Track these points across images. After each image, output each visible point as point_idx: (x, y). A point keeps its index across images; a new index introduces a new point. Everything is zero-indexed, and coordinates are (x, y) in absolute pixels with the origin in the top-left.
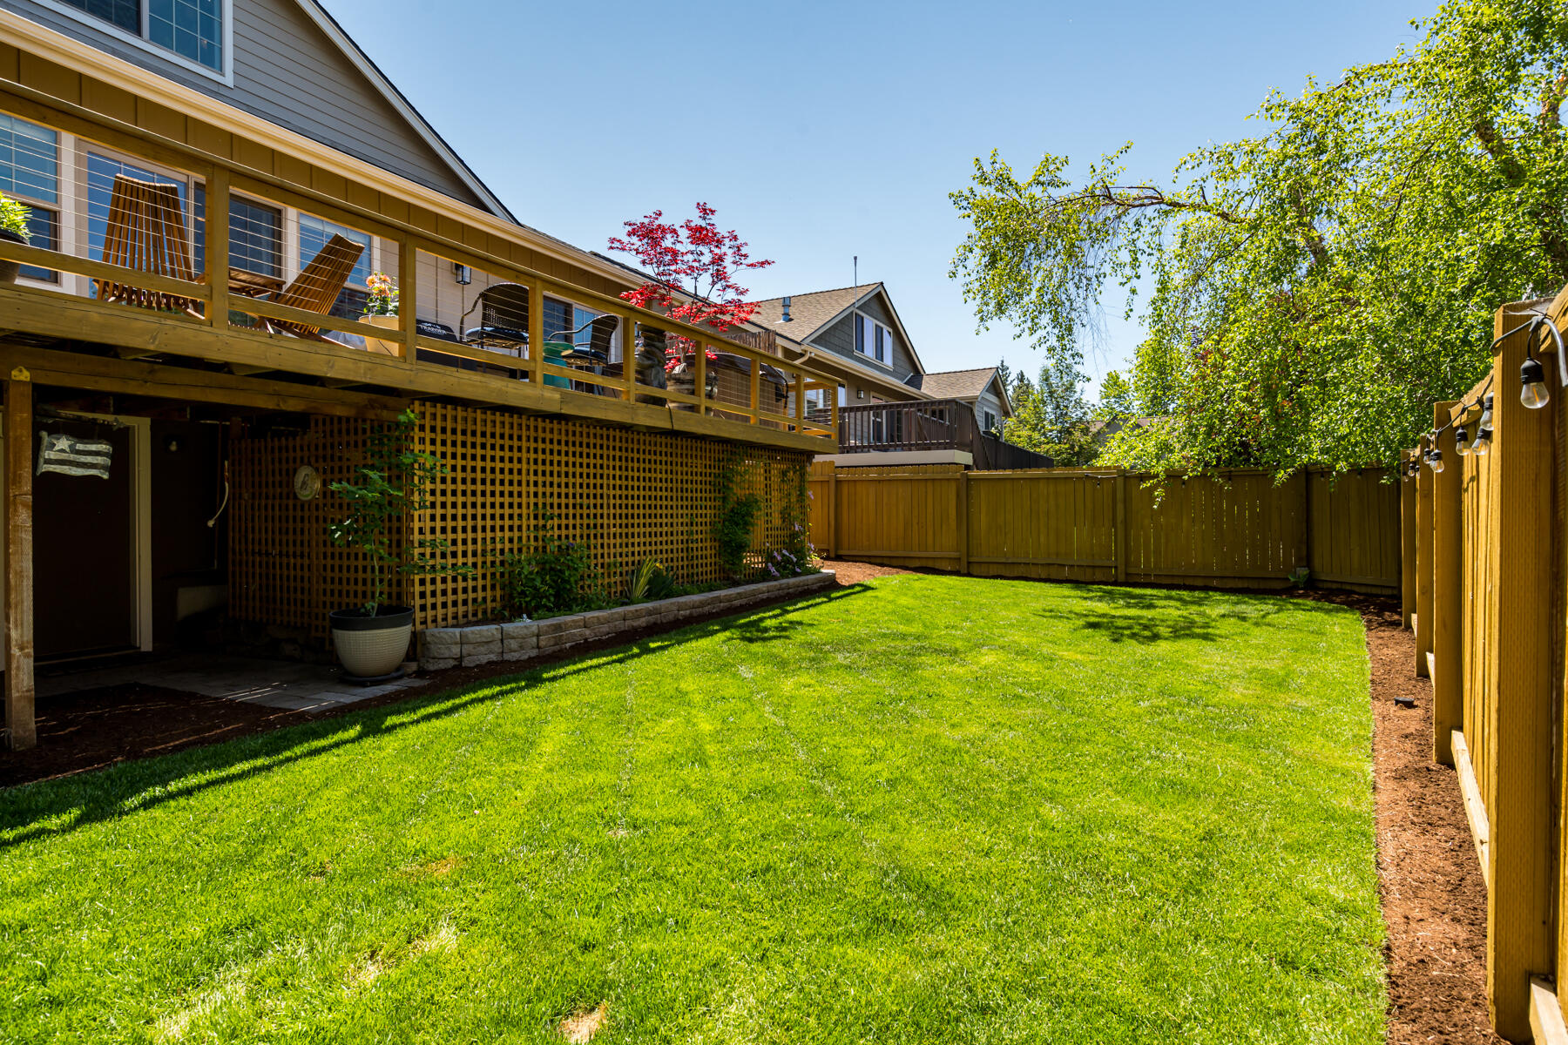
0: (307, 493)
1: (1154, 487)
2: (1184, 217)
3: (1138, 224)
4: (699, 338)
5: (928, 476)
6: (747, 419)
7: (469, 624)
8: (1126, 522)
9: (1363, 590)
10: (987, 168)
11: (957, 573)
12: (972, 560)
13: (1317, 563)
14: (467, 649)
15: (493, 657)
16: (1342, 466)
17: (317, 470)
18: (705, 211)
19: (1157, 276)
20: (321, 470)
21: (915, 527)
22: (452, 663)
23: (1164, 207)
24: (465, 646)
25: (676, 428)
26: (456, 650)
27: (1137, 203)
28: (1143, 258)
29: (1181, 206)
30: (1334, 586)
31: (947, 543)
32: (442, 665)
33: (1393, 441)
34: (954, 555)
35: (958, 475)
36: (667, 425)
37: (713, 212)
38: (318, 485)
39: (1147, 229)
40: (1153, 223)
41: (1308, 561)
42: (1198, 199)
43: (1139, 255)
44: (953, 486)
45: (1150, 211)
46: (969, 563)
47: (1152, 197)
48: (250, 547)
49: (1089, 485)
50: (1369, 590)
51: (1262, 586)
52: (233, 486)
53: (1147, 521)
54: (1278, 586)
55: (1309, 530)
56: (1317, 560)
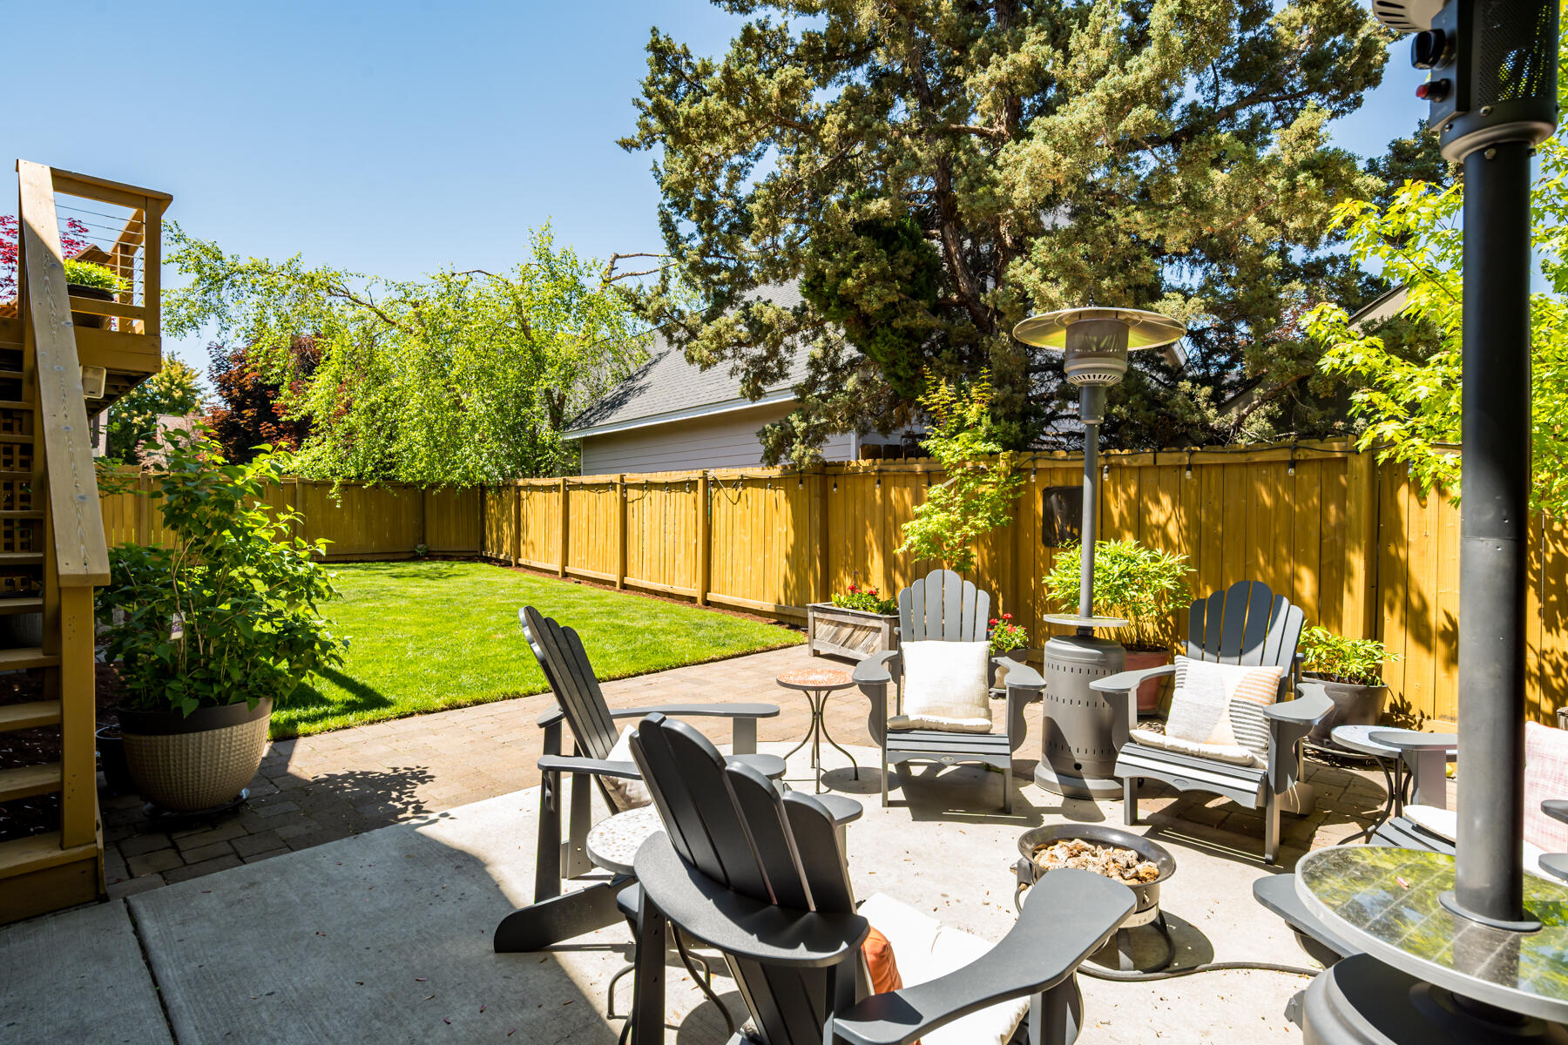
1: (333, 493)
9: (459, 554)
13: (429, 541)
30: (441, 554)
41: (424, 541)
50: (462, 554)
51: (395, 558)
53: (319, 517)
54: (405, 556)
55: (424, 521)
56: (428, 539)
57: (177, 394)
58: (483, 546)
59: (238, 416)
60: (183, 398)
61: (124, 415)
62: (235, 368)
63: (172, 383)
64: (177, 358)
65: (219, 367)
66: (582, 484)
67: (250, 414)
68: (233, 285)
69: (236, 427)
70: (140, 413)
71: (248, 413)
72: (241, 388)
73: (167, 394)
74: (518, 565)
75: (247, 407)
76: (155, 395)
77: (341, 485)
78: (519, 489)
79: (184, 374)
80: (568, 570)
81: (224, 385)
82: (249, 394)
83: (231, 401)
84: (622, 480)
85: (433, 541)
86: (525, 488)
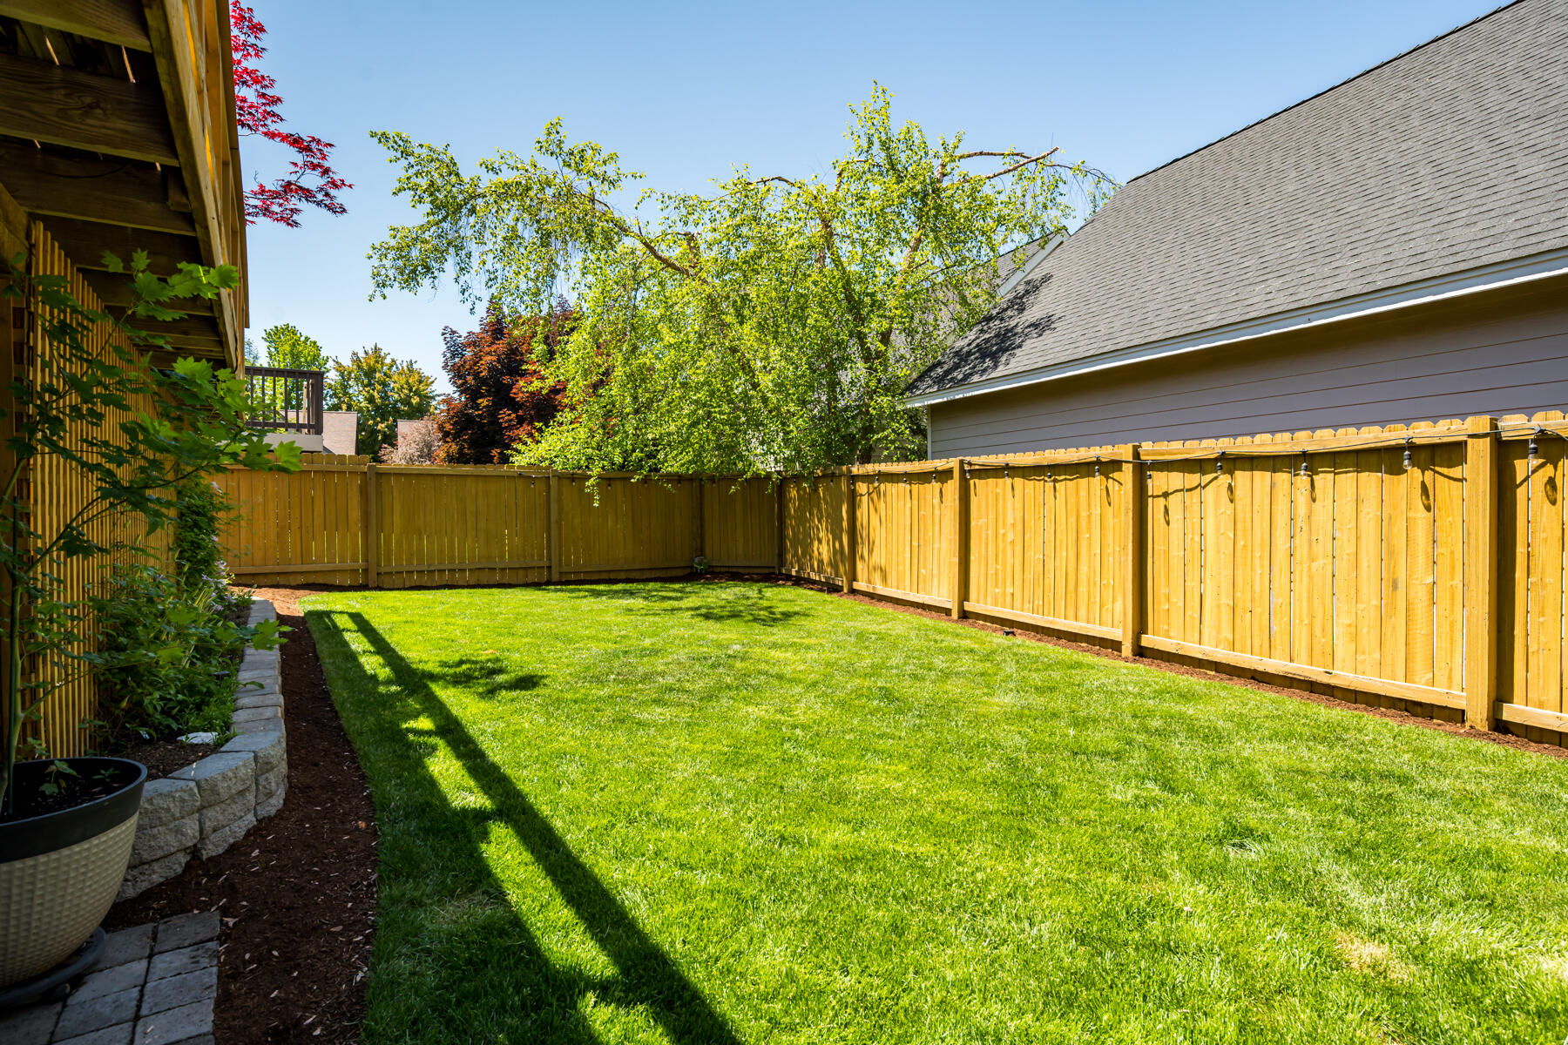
5: (316, 466)
8: (559, 519)
9: (747, 571)
11: (365, 587)
12: (381, 570)
15: (250, 820)
21: (296, 532)
24: (208, 814)
30: (723, 570)
31: (347, 549)
34: (357, 565)
35: (364, 468)
41: (702, 551)
44: (356, 482)
46: (378, 574)
49: (521, 484)
50: (751, 571)
51: (668, 575)
53: (577, 521)
54: (679, 573)
55: (702, 526)
56: (708, 551)
57: (415, 400)
58: (782, 562)
59: (472, 408)
60: (419, 404)
61: (371, 422)
62: (468, 353)
63: (410, 390)
64: (415, 366)
65: (453, 357)
66: (1007, 466)
67: (485, 403)
68: (473, 211)
69: (470, 419)
70: (384, 419)
71: (484, 402)
72: (476, 375)
73: (407, 402)
74: (853, 592)
75: (482, 396)
76: (396, 401)
77: (600, 477)
78: (854, 479)
79: (420, 382)
80: (968, 607)
81: (457, 373)
82: (483, 381)
83: (463, 389)
84: (1136, 455)
85: (716, 552)
86: (867, 478)
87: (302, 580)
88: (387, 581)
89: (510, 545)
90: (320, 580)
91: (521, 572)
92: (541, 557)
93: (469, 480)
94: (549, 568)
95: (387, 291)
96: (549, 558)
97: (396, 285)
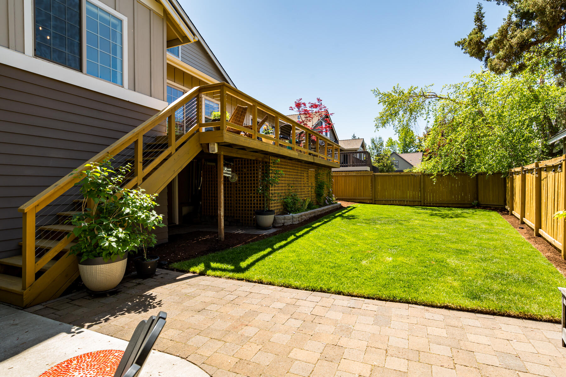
0: (233, 180)
1: (433, 178)
2: (443, 101)
3: (429, 103)
4: (318, 136)
5: (362, 174)
6: (324, 158)
7: (278, 215)
8: (424, 188)
9: (494, 206)
10: (396, 89)
11: (371, 203)
12: (376, 199)
13: (480, 199)
14: (285, 221)
15: (291, 223)
16: (490, 172)
17: (237, 174)
18: (319, 100)
19: (435, 118)
20: (238, 174)
21: (357, 190)
22: (282, 224)
23: (437, 98)
24: (285, 220)
25: (315, 162)
26: (283, 221)
27: (430, 97)
28: (430, 113)
29: (443, 98)
30: (485, 206)
31: (368, 194)
32: (279, 225)
33: (505, 166)
34: (371, 198)
35: (372, 174)
36: (313, 161)
37: (321, 100)
38: (237, 178)
39: (432, 104)
40: (434, 103)
41: (477, 199)
42: (447, 97)
43: (429, 111)
44: (370, 178)
45: (433, 99)
46: (375, 200)
47: (433, 95)
48: (211, 195)
49: (412, 178)
50: (495, 206)
51: (464, 206)
52: (204, 178)
53: (430, 188)
54: (468, 206)
55: (477, 190)
58: (506, 203)
77: (437, 175)
78: (512, 173)
80: (524, 220)
85: (482, 200)
87: (359, 201)
88: (377, 202)
89: (409, 194)
90: (362, 201)
91: (412, 202)
92: (419, 199)
93: (398, 177)
94: (421, 201)
95: (379, 129)
96: (421, 199)
97: (381, 127)
